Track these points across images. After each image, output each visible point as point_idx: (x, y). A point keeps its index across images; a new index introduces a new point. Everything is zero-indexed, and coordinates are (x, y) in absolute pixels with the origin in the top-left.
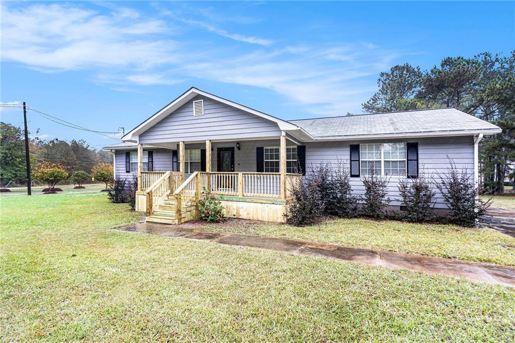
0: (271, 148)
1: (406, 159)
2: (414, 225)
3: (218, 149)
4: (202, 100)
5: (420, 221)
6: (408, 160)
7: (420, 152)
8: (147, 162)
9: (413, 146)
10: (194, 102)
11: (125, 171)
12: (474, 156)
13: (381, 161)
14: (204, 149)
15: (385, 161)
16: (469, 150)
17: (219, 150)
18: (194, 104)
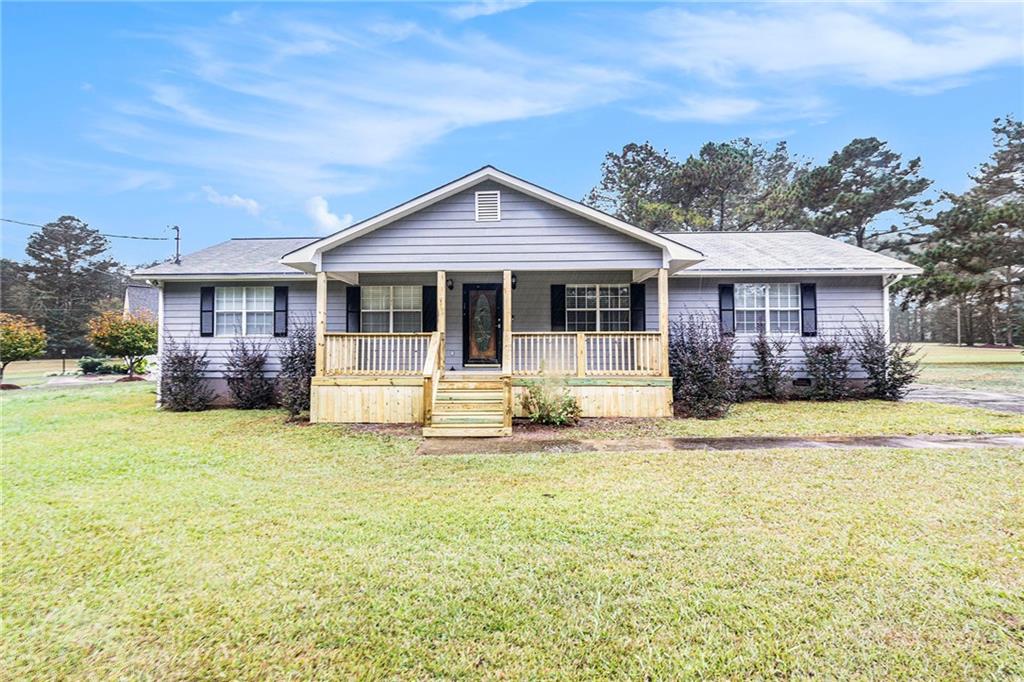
0: (581, 286)
1: (800, 308)
2: (830, 404)
3: (464, 285)
4: (498, 192)
5: (836, 398)
6: (803, 310)
7: (818, 297)
8: (273, 311)
9: (808, 288)
10: (477, 193)
11: (198, 334)
12: (882, 303)
13: (764, 311)
14: (434, 285)
15: (771, 311)
16: (876, 296)
17: (467, 288)
18: (477, 197)
